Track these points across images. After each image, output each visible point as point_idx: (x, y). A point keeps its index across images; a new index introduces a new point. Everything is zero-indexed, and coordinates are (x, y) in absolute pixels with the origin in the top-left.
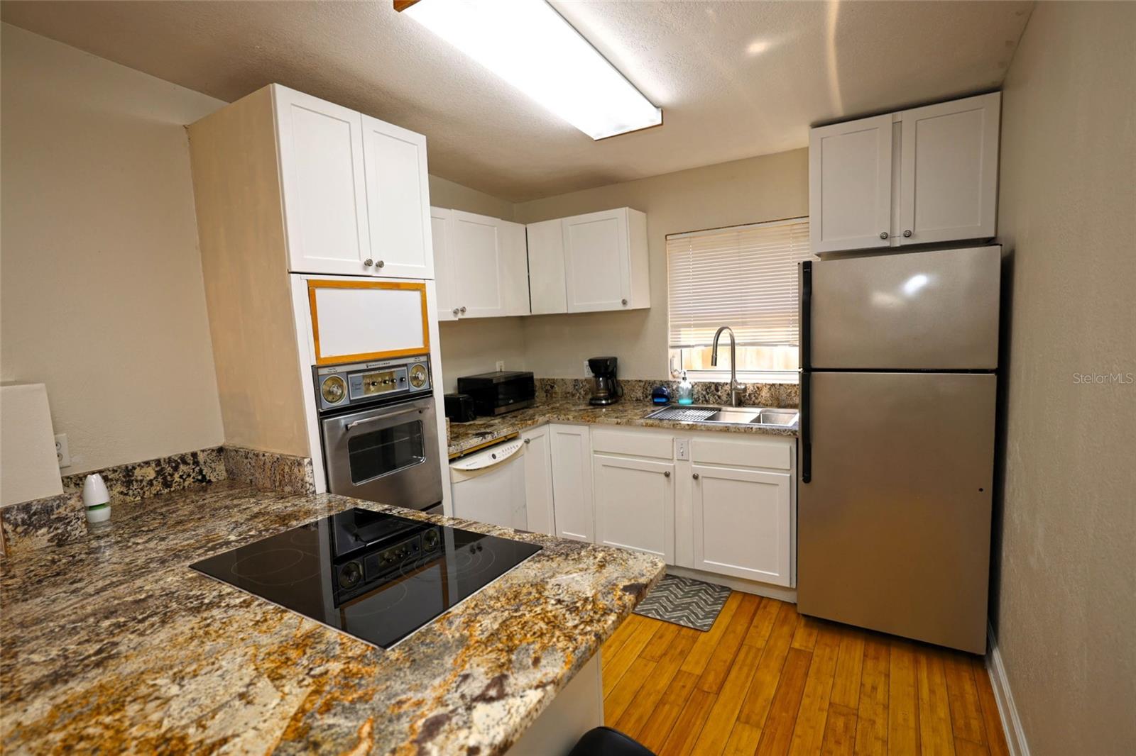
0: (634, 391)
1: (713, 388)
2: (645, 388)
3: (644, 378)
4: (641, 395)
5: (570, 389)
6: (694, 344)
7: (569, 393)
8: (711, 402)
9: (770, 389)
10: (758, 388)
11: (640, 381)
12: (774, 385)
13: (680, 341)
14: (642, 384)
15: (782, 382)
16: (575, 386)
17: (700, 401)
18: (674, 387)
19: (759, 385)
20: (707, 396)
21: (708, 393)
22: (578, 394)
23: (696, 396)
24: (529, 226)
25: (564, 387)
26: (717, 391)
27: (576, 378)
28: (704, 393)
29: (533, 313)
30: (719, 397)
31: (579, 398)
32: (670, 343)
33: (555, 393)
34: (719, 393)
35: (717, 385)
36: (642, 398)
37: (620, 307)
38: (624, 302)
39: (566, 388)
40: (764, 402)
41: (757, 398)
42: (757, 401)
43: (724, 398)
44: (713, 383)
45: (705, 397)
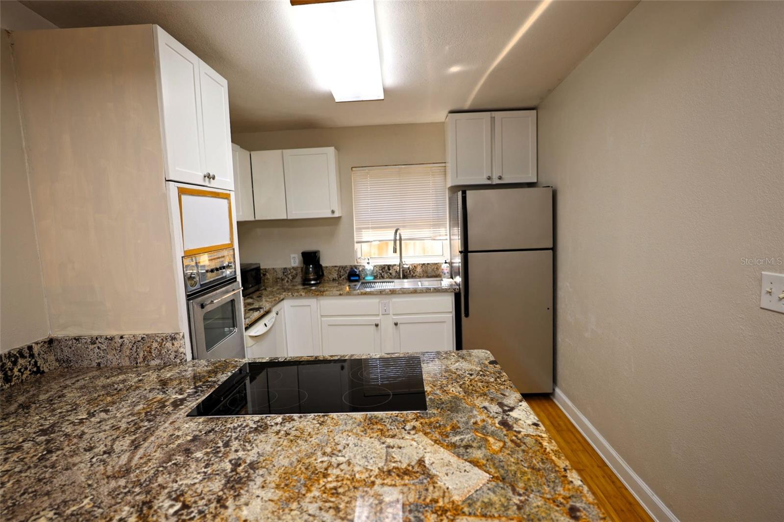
0: (331, 273)
1: (386, 268)
2: (339, 271)
3: (339, 264)
4: (336, 276)
5: (280, 275)
6: (372, 240)
7: (279, 278)
8: (385, 277)
9: (422, 267)
10: (415, 266)
11: (335, 266)
12: (424, 264)
13: (361, 238)
14: (337, 268)
15: (429, 262)
16: (284, 273)
17: (378, 277)
18: (360, 269)
19: (415, 265)
20: (383, 274)
21: (383, 272)
22: (287, 279)
23: (375, 274)
24: (253, 153)
25: (275, 275)
26: (389, 269)
27: (284, 267)
28: (381, 272)
29: (257, 219)
30: (391, 274)
31: (287, 282)
32: (356, 240)
33: (267, 279)
34: (391, 271)
35: (389, 267)
36: (337, 278)
37: (330, 215)
38: (333, 212)
39: (277, 275)
40: (419, 275)
41: (414, 273)
42: (414, 275)
43: (394, 274)
44: (387, 265)
45: (381, 274)
